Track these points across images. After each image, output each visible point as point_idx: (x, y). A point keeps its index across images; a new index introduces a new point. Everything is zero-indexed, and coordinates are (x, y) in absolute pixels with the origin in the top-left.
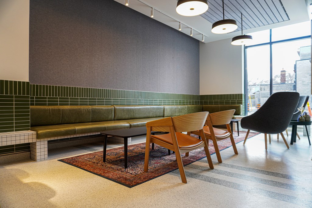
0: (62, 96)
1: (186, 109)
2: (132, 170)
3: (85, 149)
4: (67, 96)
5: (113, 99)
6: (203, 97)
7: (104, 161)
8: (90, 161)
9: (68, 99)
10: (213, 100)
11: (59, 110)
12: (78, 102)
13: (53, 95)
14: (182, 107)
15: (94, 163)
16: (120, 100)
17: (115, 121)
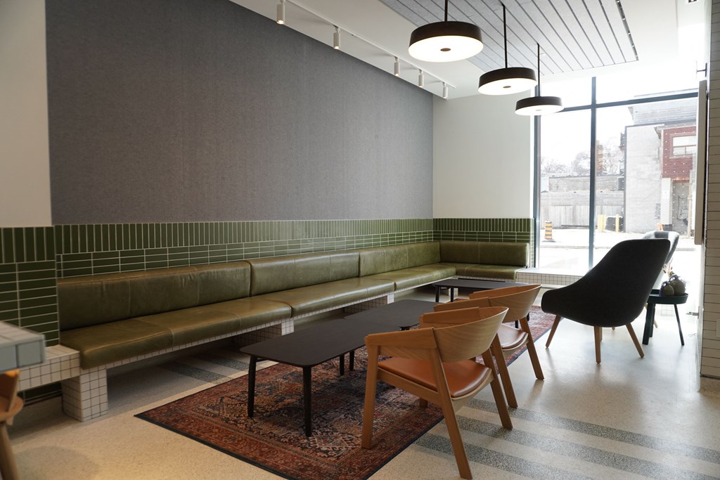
0: (126, 247)
1: (405, 255)
2: (326, 442)
3: (190, 375)
4: (140, 246)
5: (246, 245)
6: (439, 223)
7: (251, 415)
8: (215, 416)
9: (142, 252)
10: (464, 230)
11: (124, 284)
12: (165, 258)
13: (106, 248)
14: (397, 249)
15: (227, 420)
16: (262, 244)
17: (253, 297)
